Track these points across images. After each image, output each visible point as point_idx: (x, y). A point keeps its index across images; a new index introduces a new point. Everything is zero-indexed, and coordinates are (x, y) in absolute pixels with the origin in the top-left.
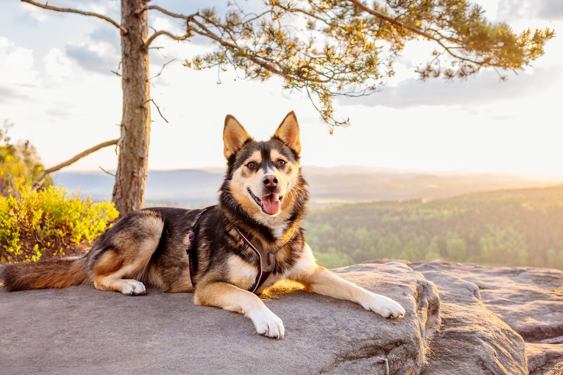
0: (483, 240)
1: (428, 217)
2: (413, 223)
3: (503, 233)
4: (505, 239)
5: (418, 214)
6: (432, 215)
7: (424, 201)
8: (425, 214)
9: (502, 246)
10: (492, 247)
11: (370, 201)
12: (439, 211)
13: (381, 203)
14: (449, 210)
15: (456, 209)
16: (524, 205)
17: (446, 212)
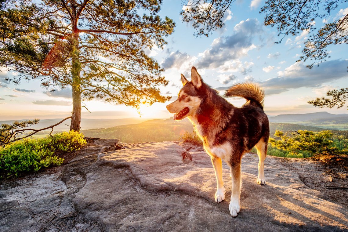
0: (122, 138)
1: (107, 133)
2: (103, 135)
3: (127, 136)
4: (128, 137)
5: (104, 132)
6: (108, 132)
7: (106, 128)
8: (106, 132)
9: (127, 139)
10: (125, 139)
11: (89, 129)
12: (110, 131)
13: (92, 130)
14: (113, 130)
15: (115, 130)
16: (132, 128)
17: (112, 131)
